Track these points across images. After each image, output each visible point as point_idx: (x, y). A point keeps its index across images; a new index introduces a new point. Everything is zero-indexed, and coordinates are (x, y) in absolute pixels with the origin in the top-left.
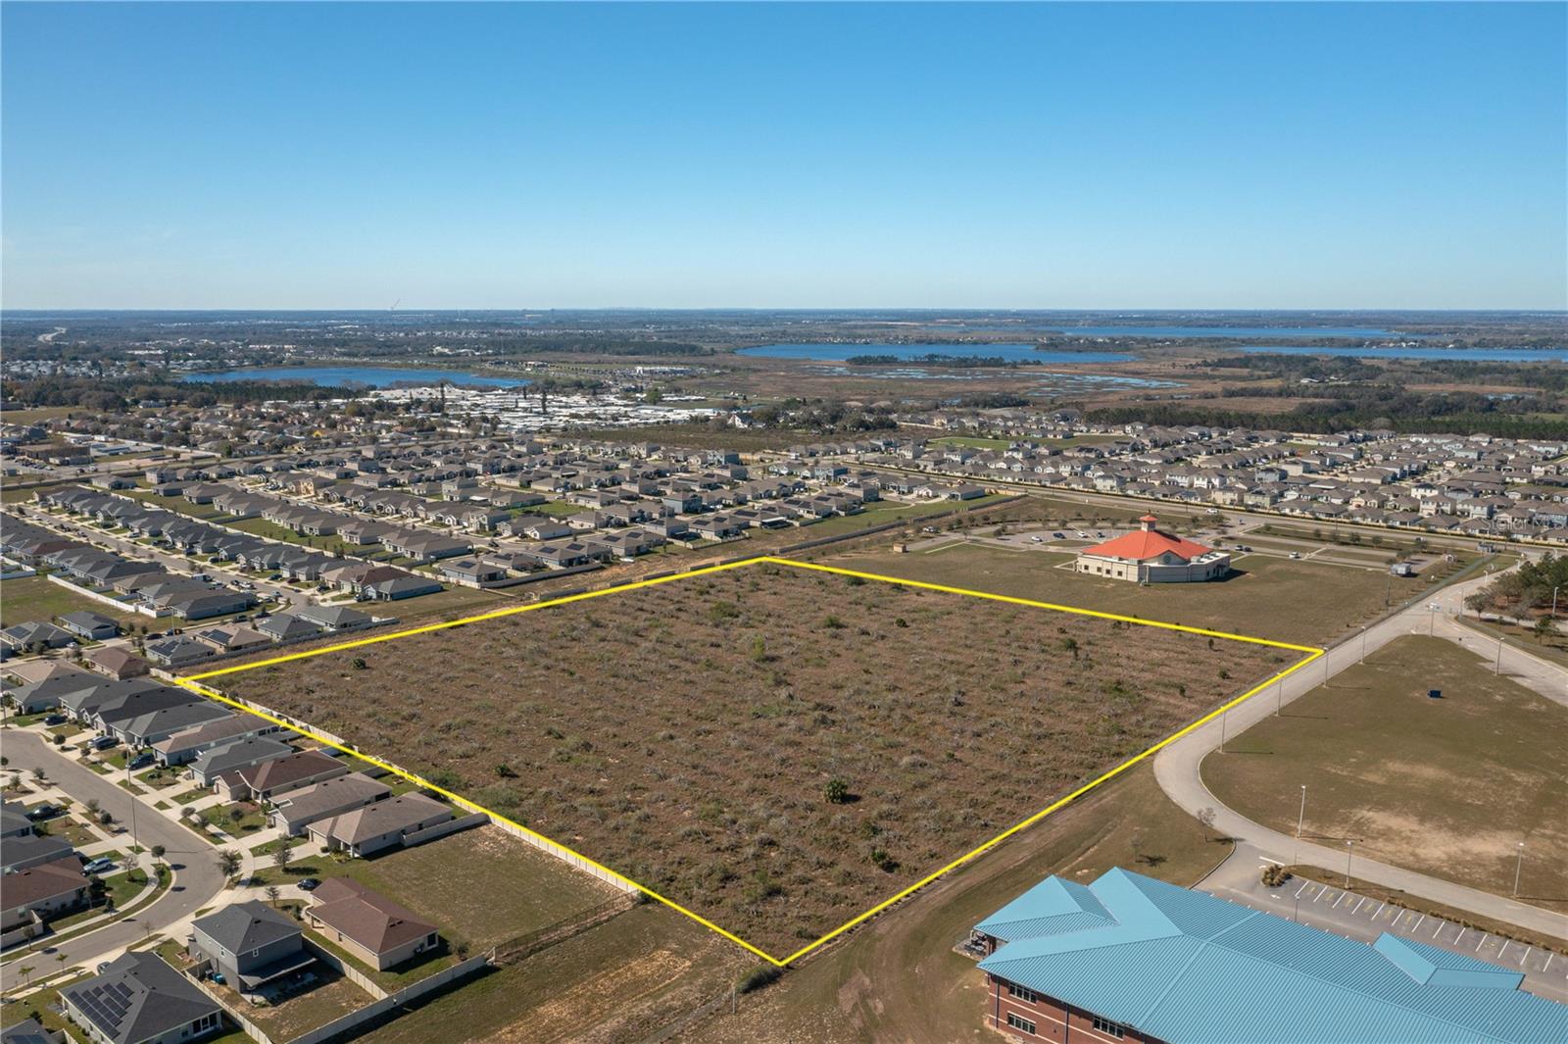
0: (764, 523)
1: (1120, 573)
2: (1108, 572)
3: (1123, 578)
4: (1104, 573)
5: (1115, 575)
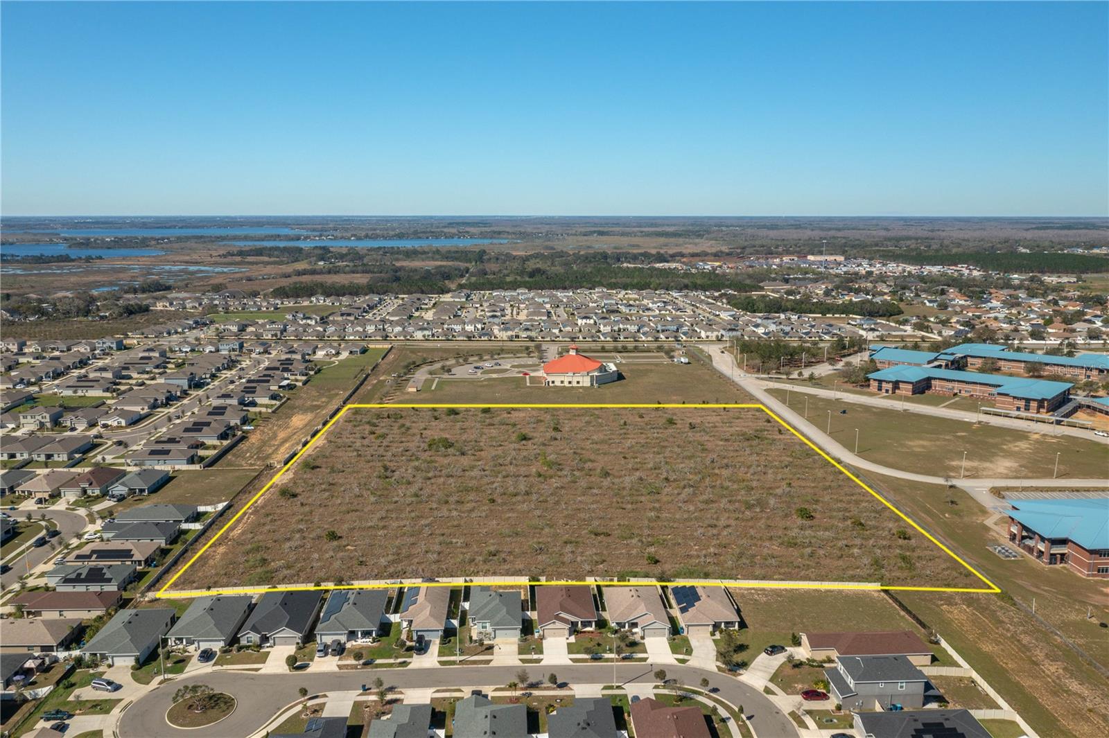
0: (280, 387)
1: (578, 382)
2: (570, 383)
3: (581, 385)
4: (566, 384)
5: (575, 384)
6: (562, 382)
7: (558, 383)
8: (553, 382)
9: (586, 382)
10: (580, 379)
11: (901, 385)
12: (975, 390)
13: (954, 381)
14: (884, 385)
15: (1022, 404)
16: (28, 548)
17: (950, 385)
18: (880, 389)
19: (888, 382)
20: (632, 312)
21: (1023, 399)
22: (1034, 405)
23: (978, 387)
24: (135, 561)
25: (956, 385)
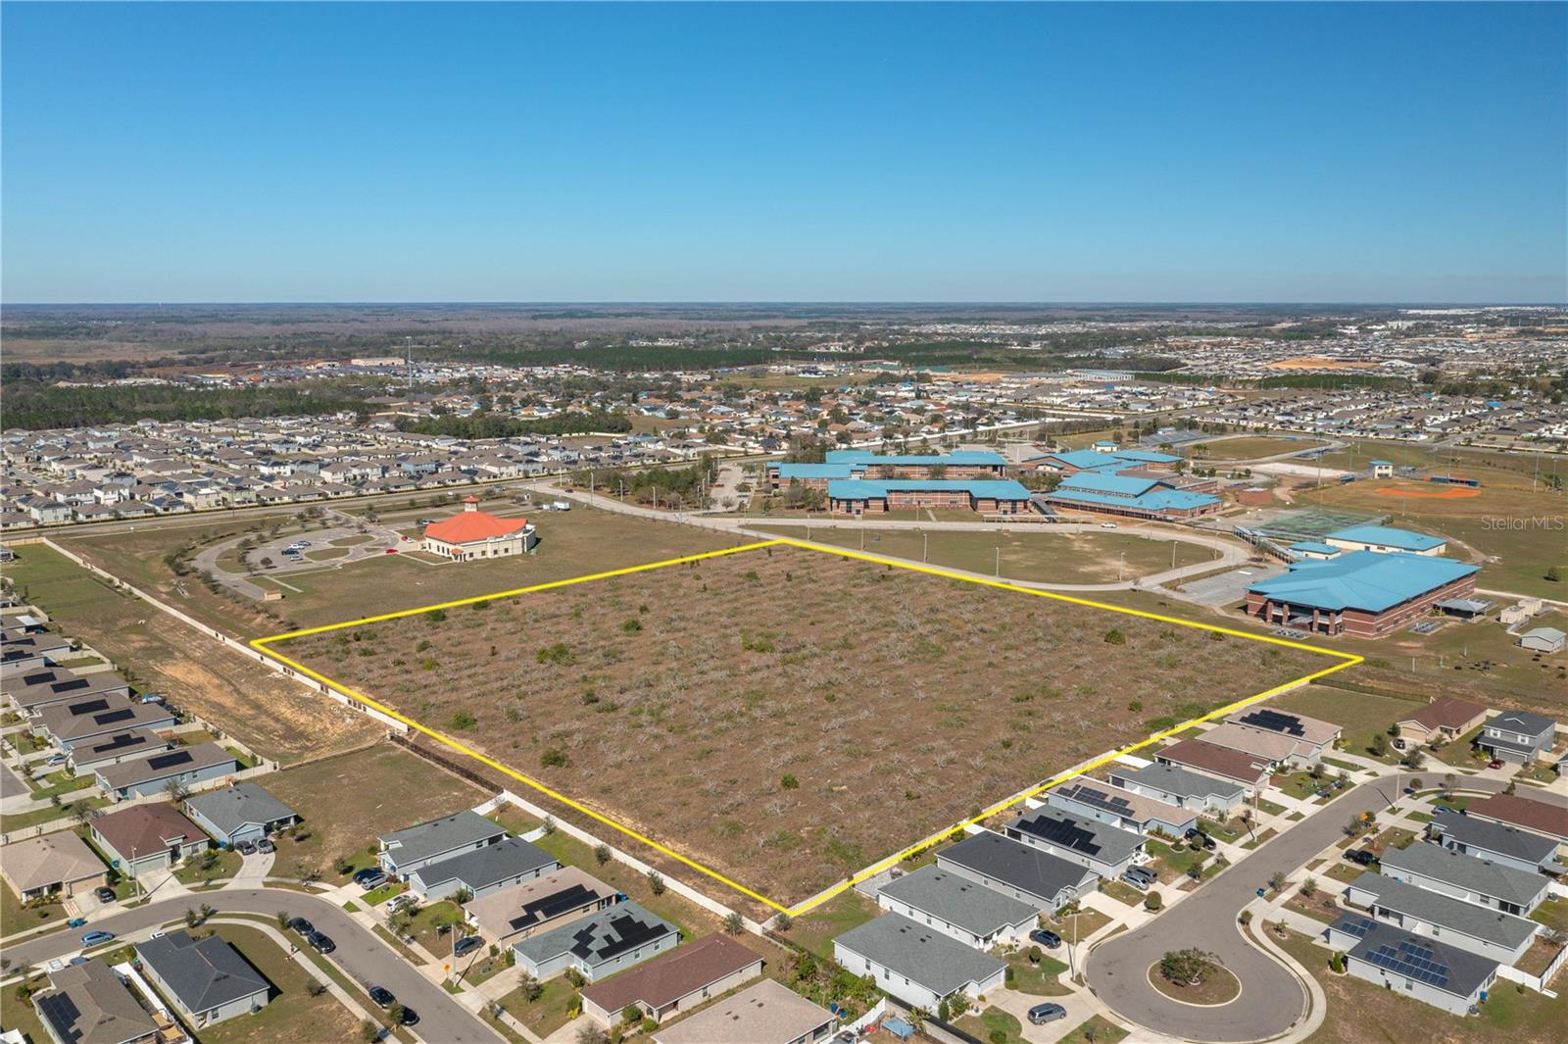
1: (506, 550)
2: (495, 552)
3: (510, 553)
4: (490, 555)
5: (502, 554)
6: (484, 553)
7: (478, 556)
8: (471, 555)
9: (516, 548)
10: (508, 545)
11: (871, 503)
12: (935, 500)
13: (912, 491)
14: (854, 504)
15: (1009, 506)
16: (340, 962)
17: (908, 497)
18: (849, 511)
19: (858, 501)
20: (291, 451)
21: (1010, 500)
22: (1020, 505)
23: (939, 496)
24: (603, 901)
25: (915, 496)
